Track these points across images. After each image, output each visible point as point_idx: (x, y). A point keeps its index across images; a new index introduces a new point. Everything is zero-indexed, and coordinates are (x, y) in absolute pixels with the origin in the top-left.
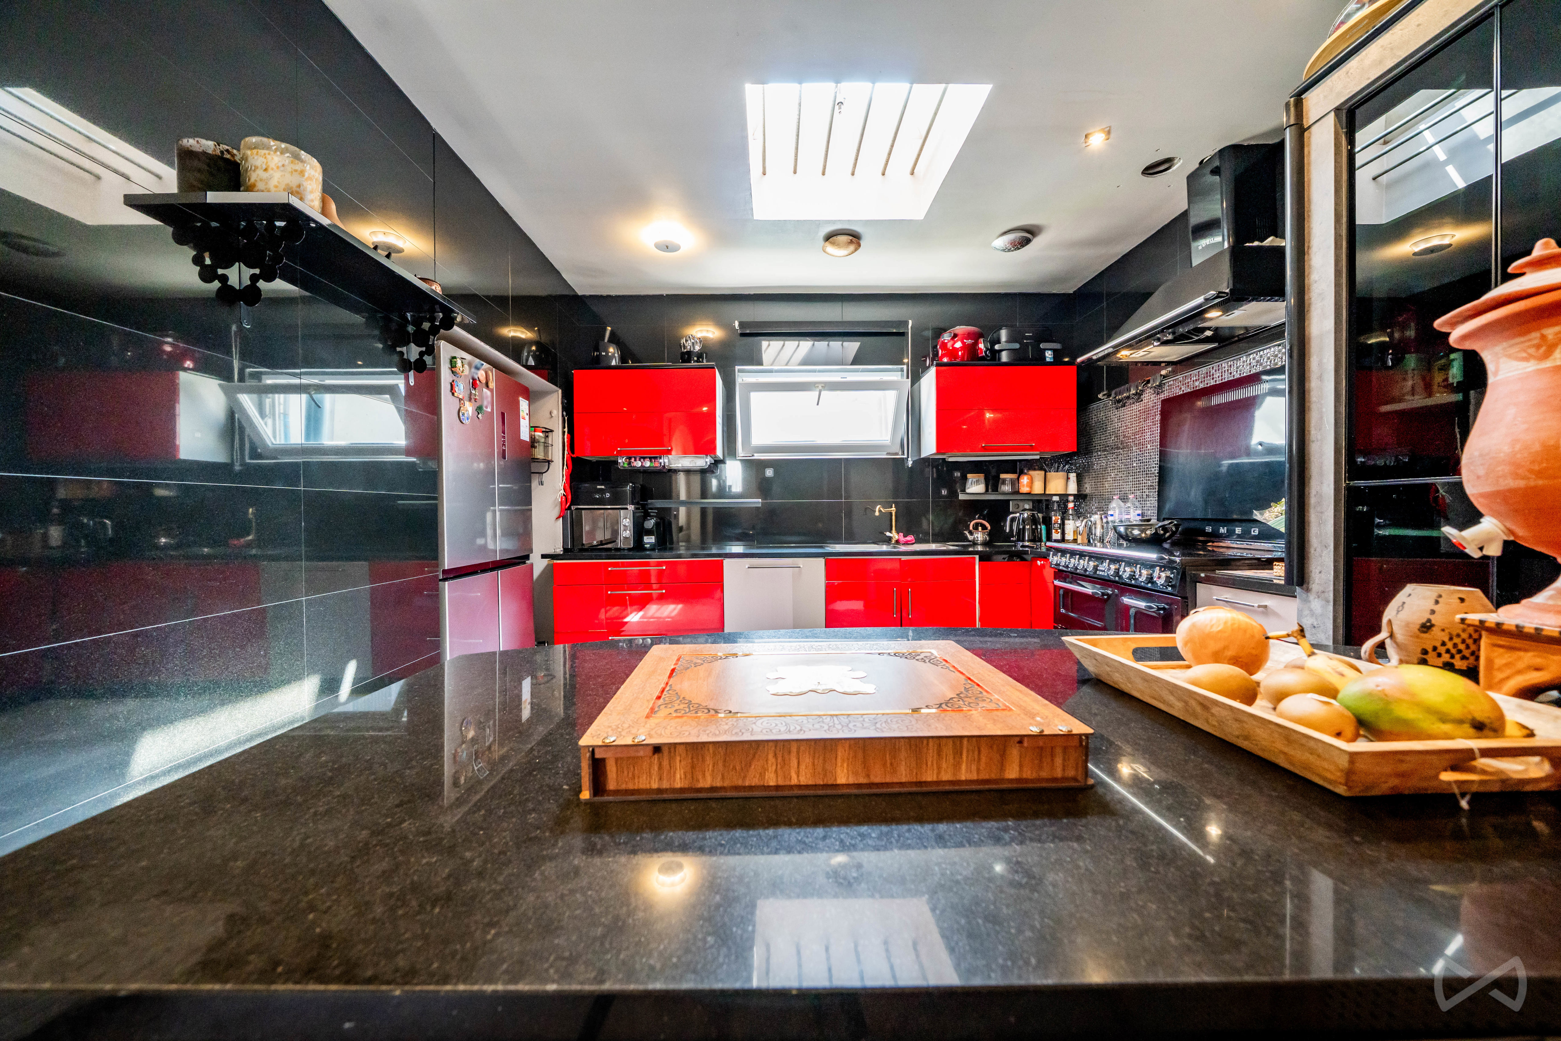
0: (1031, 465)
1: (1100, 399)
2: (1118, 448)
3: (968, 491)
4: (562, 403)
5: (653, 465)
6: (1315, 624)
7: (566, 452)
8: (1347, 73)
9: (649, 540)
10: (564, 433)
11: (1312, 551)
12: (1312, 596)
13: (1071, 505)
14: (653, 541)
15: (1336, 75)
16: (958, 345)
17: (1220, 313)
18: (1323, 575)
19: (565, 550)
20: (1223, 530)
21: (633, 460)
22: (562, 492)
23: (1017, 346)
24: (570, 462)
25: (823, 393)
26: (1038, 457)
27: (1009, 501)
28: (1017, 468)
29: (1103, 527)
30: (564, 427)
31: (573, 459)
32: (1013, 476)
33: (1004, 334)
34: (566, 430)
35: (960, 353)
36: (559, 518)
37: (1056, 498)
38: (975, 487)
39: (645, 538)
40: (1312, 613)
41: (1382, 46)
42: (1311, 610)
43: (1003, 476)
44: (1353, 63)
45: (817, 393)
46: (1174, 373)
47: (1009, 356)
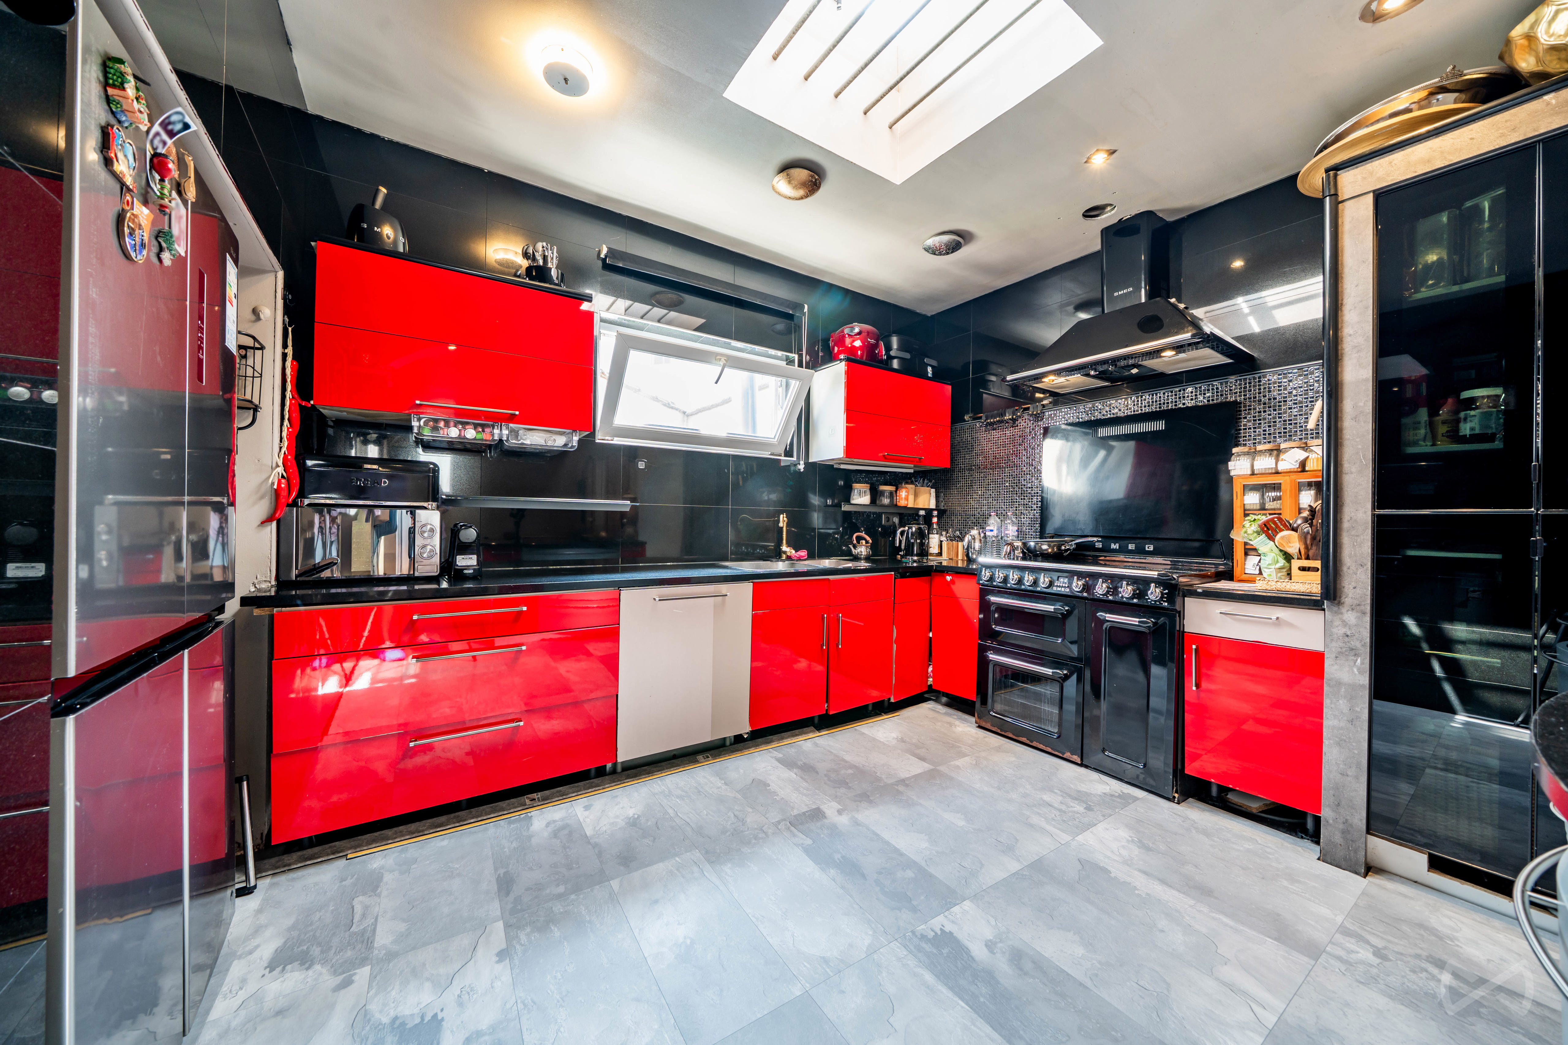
0: (907, 478)
1: (965, 421)
2: (985, 468)
3: (853, 502)
4: (284, 298)
5: (479, 436)
6: (1348, 633)
7: (289, 395)
8: (1391, 163)
9: (467, 562)
10: (284, 356)
11: (1345, 569)
12: (1344, 610)
13: (935, 520)
14: (475, 563)
15: (1377, 162)
16: (858, 343)
17: (1174, 353)
18: (1358, 591)
19: (282, 583)
20: (1114, 546)
21: (442, 424)
22: (281, 470)
23: (907, 356)
24: (296, 415)
25: (726, 369)
26: (912, 471)
27: (882, 513)
28: (897, 480)
29: (981, 540)
30: (285, 346)
31: (302, 409)
32: (892, 488)
33: (895, 341)
34: (290, 351)
35: (859, 352)
36: (269, 520)
37: (922, 513)
38: (861, 498)
39: (459, 558)
40: (1345, 624)
41: (1431, 148)
42: (1343, 621)
43: (883, 488)
44: (1397, 157)
45: (720, 369)
46: (1055, 403)
47: (900, 364)
